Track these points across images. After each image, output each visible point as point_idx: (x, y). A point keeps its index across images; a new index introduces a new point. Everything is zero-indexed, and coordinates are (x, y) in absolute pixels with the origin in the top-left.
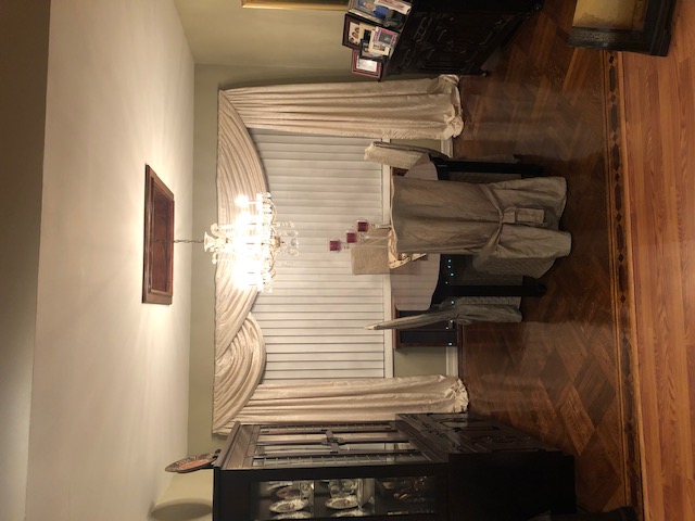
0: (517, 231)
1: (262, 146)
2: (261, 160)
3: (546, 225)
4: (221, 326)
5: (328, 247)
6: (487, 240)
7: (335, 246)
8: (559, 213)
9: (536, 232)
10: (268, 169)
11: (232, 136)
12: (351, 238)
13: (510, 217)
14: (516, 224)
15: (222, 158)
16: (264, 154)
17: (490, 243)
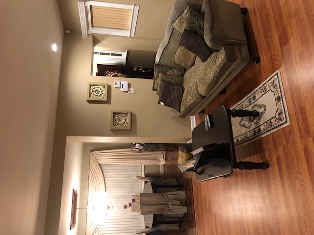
0: (173, 207)
1: (103, 168)
2: (103, 173)
3: (181, 204)
4: (88, 231)
5: (123, 207)
6: (165, 210)
7: (125, 207)
8: (184, 201)
9: (178, 207)
10: (105, 176)
11: (94, 166)
12: (130, 205)
13: (171, 203)
14: (173, 205)
15: (91, 174)
16: (104, 171)
17: (166, 210)
